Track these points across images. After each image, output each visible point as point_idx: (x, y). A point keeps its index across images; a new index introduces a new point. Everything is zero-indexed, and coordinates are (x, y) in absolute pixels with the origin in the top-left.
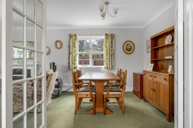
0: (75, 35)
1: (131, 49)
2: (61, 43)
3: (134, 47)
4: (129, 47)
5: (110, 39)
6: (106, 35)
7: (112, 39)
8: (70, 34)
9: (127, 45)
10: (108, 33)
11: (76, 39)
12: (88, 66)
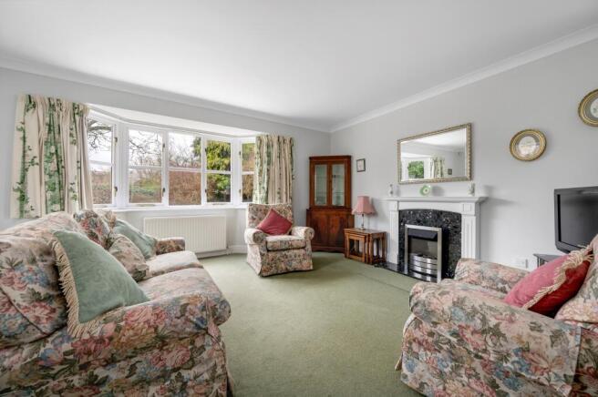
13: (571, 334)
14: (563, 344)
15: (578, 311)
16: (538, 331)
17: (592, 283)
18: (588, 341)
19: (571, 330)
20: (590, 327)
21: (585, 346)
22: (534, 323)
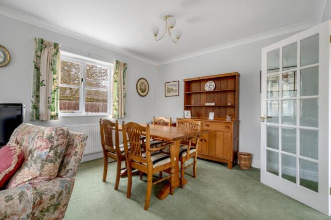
0: (56, 45)
1: (145, 90)
2: (7, 53)
3: (149, 88)
4: (143, 87)
5: (122, 72)
6: (117, 62)
7: (124, 71)
8: (42, 40)
9: (142, 84)
10: (120, 60)
11: (56, 54)
12: (76, 113)
13: (28, 190)
14: (26, 198)
15: (25, 176)
16: (11, 200)
17: (31, 158)
18: (35, 189)
19: (27, 187)
20: (32, 181)
21: (35, 192)
22: (8, 197)
